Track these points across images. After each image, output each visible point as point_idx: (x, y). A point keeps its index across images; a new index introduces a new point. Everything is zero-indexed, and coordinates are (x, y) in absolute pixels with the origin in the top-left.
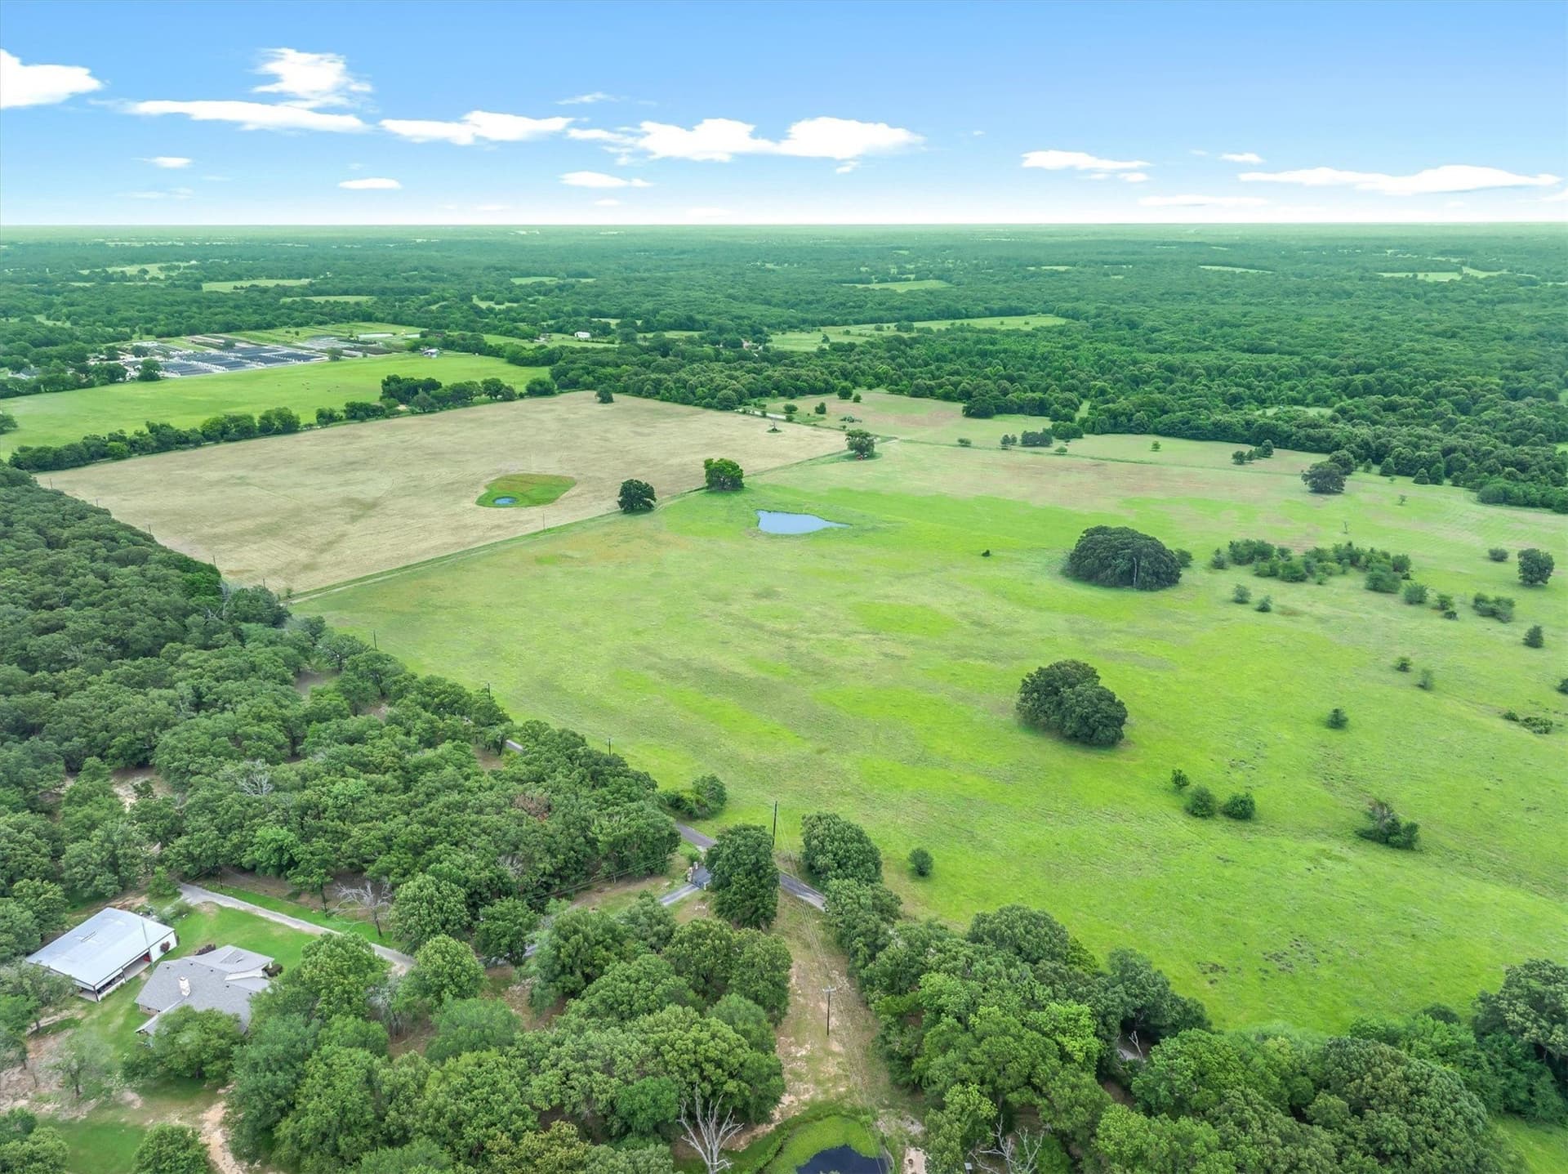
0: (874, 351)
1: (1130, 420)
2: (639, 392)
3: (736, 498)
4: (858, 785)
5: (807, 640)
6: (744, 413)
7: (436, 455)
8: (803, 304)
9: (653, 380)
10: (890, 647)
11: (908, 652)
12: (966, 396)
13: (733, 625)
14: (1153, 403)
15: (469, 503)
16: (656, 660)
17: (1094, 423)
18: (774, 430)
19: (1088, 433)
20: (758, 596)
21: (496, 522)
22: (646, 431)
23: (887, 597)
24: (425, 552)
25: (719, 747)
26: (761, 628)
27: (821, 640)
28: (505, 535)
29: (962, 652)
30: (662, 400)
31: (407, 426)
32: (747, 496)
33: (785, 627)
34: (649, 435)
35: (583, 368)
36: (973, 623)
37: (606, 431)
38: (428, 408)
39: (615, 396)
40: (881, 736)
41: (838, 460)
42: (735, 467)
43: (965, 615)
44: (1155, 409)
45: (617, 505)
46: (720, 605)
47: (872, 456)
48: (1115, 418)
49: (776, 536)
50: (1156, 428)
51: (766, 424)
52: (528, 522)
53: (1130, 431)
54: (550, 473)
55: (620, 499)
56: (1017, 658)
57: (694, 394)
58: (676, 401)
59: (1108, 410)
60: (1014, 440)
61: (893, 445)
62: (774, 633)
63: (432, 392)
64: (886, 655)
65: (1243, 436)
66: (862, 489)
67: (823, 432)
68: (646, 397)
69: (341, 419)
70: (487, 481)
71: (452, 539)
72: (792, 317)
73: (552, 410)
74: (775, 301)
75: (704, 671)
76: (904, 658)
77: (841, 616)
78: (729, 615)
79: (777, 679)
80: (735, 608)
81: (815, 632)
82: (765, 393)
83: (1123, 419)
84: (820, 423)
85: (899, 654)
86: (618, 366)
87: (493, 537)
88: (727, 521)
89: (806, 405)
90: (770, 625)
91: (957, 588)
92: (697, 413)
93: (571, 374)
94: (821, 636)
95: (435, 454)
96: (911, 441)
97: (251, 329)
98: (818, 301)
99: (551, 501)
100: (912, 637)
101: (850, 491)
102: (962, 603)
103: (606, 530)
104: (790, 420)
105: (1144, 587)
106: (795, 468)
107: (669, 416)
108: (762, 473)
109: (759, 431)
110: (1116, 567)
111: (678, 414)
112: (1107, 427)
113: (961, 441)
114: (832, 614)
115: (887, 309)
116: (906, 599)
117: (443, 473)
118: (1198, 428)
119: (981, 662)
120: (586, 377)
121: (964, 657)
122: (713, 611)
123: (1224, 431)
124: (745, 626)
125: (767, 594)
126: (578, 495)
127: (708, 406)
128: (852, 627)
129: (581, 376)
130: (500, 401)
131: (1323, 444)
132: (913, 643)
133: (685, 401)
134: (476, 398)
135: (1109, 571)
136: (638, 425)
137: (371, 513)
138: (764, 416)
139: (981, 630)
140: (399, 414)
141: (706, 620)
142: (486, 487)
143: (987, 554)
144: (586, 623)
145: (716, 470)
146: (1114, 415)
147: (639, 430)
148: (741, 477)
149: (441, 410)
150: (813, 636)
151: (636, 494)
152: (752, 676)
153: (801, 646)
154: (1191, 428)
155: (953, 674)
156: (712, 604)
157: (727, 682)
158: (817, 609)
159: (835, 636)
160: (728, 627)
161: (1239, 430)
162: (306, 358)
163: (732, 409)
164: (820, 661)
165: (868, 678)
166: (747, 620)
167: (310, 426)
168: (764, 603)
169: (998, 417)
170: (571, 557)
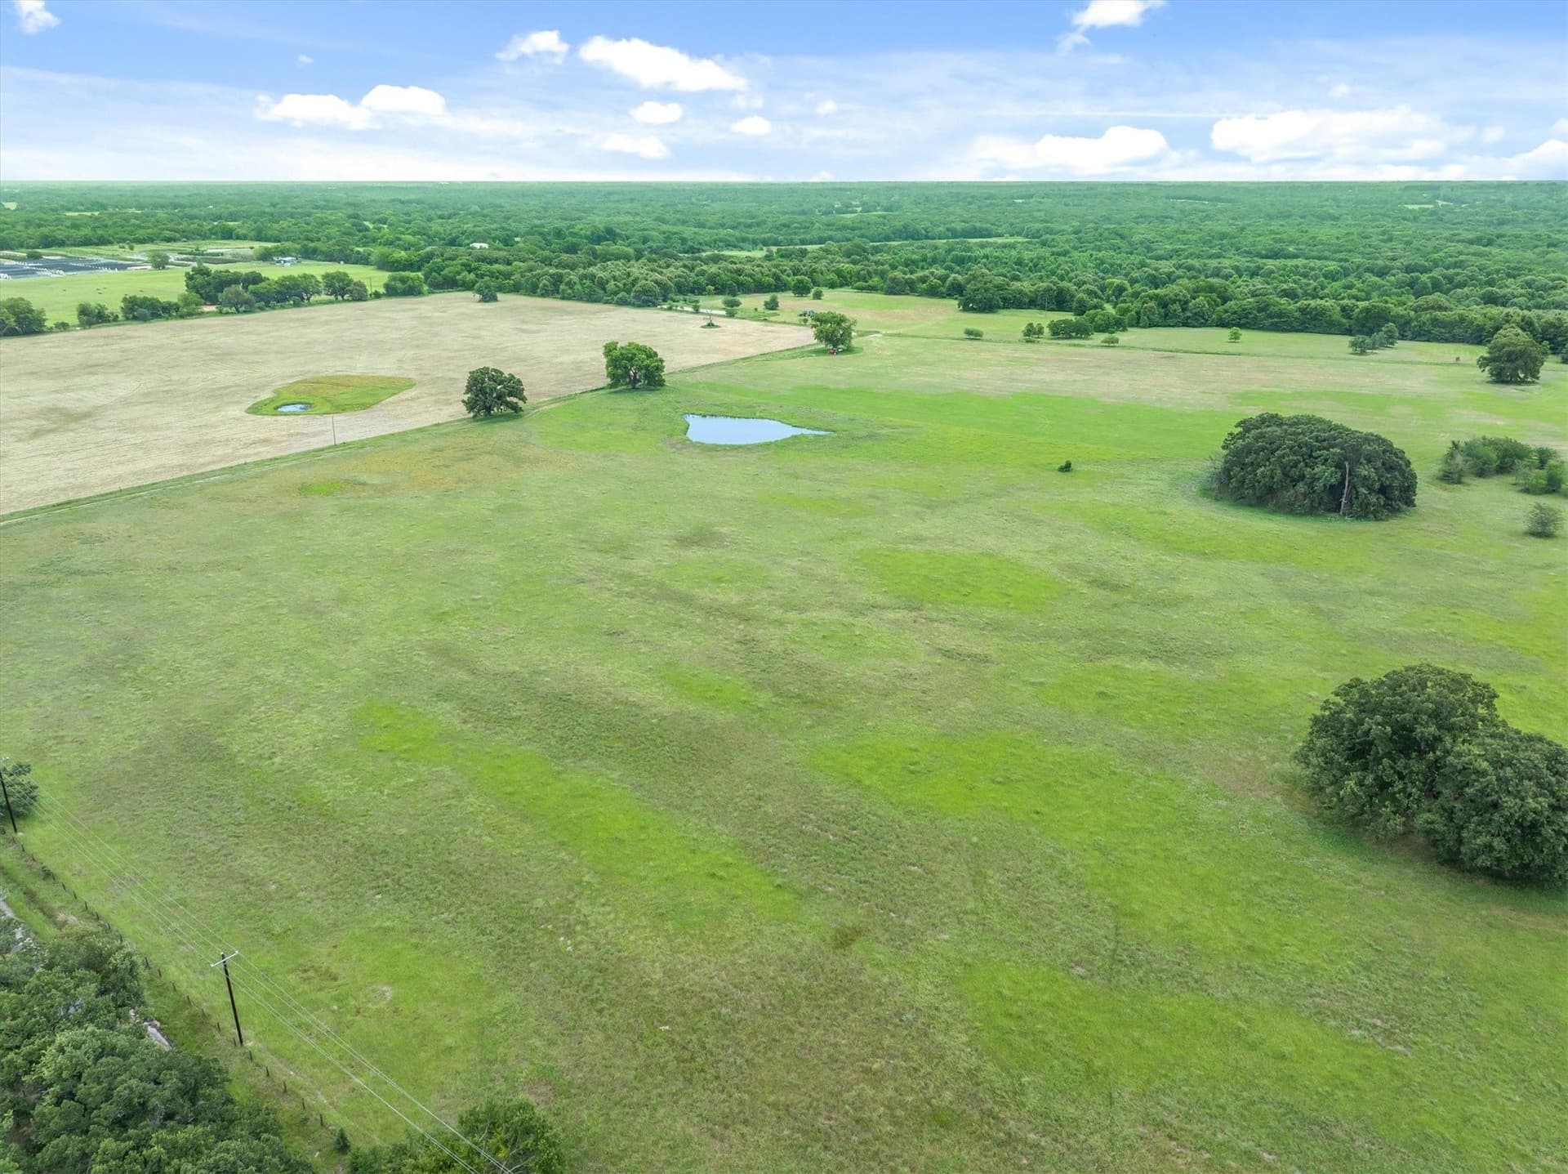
0: (830, 257)
1: (1184, 310)
2: (533, 290)
3: (651, 398)
4: (971, 1074)
5: (781, 623)
6: (670, 309)
7: (224, 356)
8: (742, 227)
9: (551, 276)
10: (948, 636)
11: (990, 646)
12: (956, 290)
13: (632, 596)
14: (1211, 289)
15: (236, 411)
16: (461, 675)
17: (1138, 313)
18: (710, 325)
19: (1132, 326)
20: (685, 542)
21: (262, 436)
22: (536, 328)
23: (918, 539)
24: (120, 478)
25: (569, 932)
26: (686, 600)
27: (809, 624)
28: (268, 452)
29: (1102, 645)
30: (563, 298)
31: (204, 326)
32: (671, 397)
33: (735, 599)
34: (538, 332)
35: (462, 265)
36: (1093, 582)
37: (480, 328)
38: (243, 306)
39: (500, 296)
40: (994, 877)
41: (802, 355)
42: (651, 355)
43: (1072, 569)
44: (1214, 295)
45: (463, 408)
46: (612, 559)
47: (849, 350)
48: (1165, 306)
49: (714, 448)
50: (1221, 319)
51: (701, 320)
52: (315, 435)
53: (1185, 324)
54: (382, 373)
55: (466, 398)
56: (1217, 655)
57: (604, 289)
58: (581, 299)
59: (1156, 297)
60: (1040, 331)
61: (876, 340)
62: (713, 610)
63: (251, 287)
64: (946, 653)
65: (1340, 324)
66: (843, 387)
67: (777, 327)
68: (543, 296)
69: (116, 319)
70: (279, 384)
71: (178, 460)
72: (730, 235)
73: (413, 310)
74: (709, 224)
75: (563, 698)
76: (985, 660)
77: (842, 577)
78: (628, 577)
79: (722, 717)
80: (639, 565)
81: (793, 608)
82: (698, 290)
83: (1177, 307)
84: (772, 319)
85: (975, 650)
86: (509, 263)
87: (247, 456)
88: (636, 429)
89: (752, 302)
90: (705, 595)
91: (1038, 522)
92: (609, 311)
93: (446, 271)
94: (809, 615)
95: (224, 354)
96: (899, 335)
97: (79, 245)
98: (758, 224)
99: (364, 407)
100: (989, 613)
101: (826, 389)
102: (1055, 549)
103: (439, 443)
104: (731, 315)
105: (1364, 513)
106: (741, 364)
107: (569, 313)
108: (693, 370)
109: (691, 327)
110: (1315, 479)
111: (581, 312)
112: (1156, 318)
113: (969, 332)
114: (823, 570)
115: (837, 230)
116: (953, 541)
117: (223, 375)
118: (1280, 315)
119: (1145, 664)
120: (465, 273)
121: (1108, 654)
122: (598, 570)
123: (1314, 318)
124: (655, 597)
125: (701, 537)
126: (412, 399)
127: (623, 303)
128: (865, 596)
129: (459, 273)
130: (348, 301)
131: (1457, 331)
132: (994, 626)
133: (591, 298)
134: (314, 298)
135: (1301, 487)
136: (524, 322)
137: (72, 426)
138: (697, 311)
139: (1115, 597)
140: (201, 314)
141: (582, 588)
142: (275, 392)
143: (1067, 468)
144: (342, 599)
145: (623, 357)
146: (1164, 303)
147: (525, 327)
148: (659, 369)
149: (262, 309)
150: (792, 615)
151: (493, 390)
152: (667, 709)
153: (772, 639)
154: (1270, 316)
155: (1102, 694)
156: (595, 558)
157: (611, 727)
158: (795, 563)
159: (837, 615)
160: (623, 601)
161: (1337, 316)
162: (123, 267)
163: (655, 305)
164: (811, 669)
165: (921, 708)
166: (661, 586)
167: (63, 327)
168: (696, 554)
169: (1005, 312)
170: (364, 484)
